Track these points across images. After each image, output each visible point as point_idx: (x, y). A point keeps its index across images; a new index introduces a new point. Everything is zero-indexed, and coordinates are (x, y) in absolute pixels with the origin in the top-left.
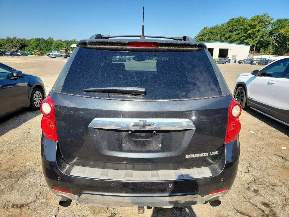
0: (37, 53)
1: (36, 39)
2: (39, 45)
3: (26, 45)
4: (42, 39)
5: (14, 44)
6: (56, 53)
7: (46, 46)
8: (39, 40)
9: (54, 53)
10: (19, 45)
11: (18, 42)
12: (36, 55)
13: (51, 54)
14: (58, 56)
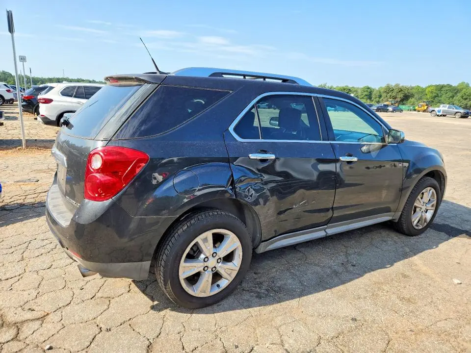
0: (422, 108)
1: (437, 86)
2: (440, 95)
3: (412, 96)
4: (449, 85)
5: (394, 94)
6: (446, 109)
7: (451, 97)
8: (440, 88)
9: (443, 108)
10: (400, 96)
11: (399, 92)
12: (419, 111)
13: (436, 109)
14: (450, 114)
